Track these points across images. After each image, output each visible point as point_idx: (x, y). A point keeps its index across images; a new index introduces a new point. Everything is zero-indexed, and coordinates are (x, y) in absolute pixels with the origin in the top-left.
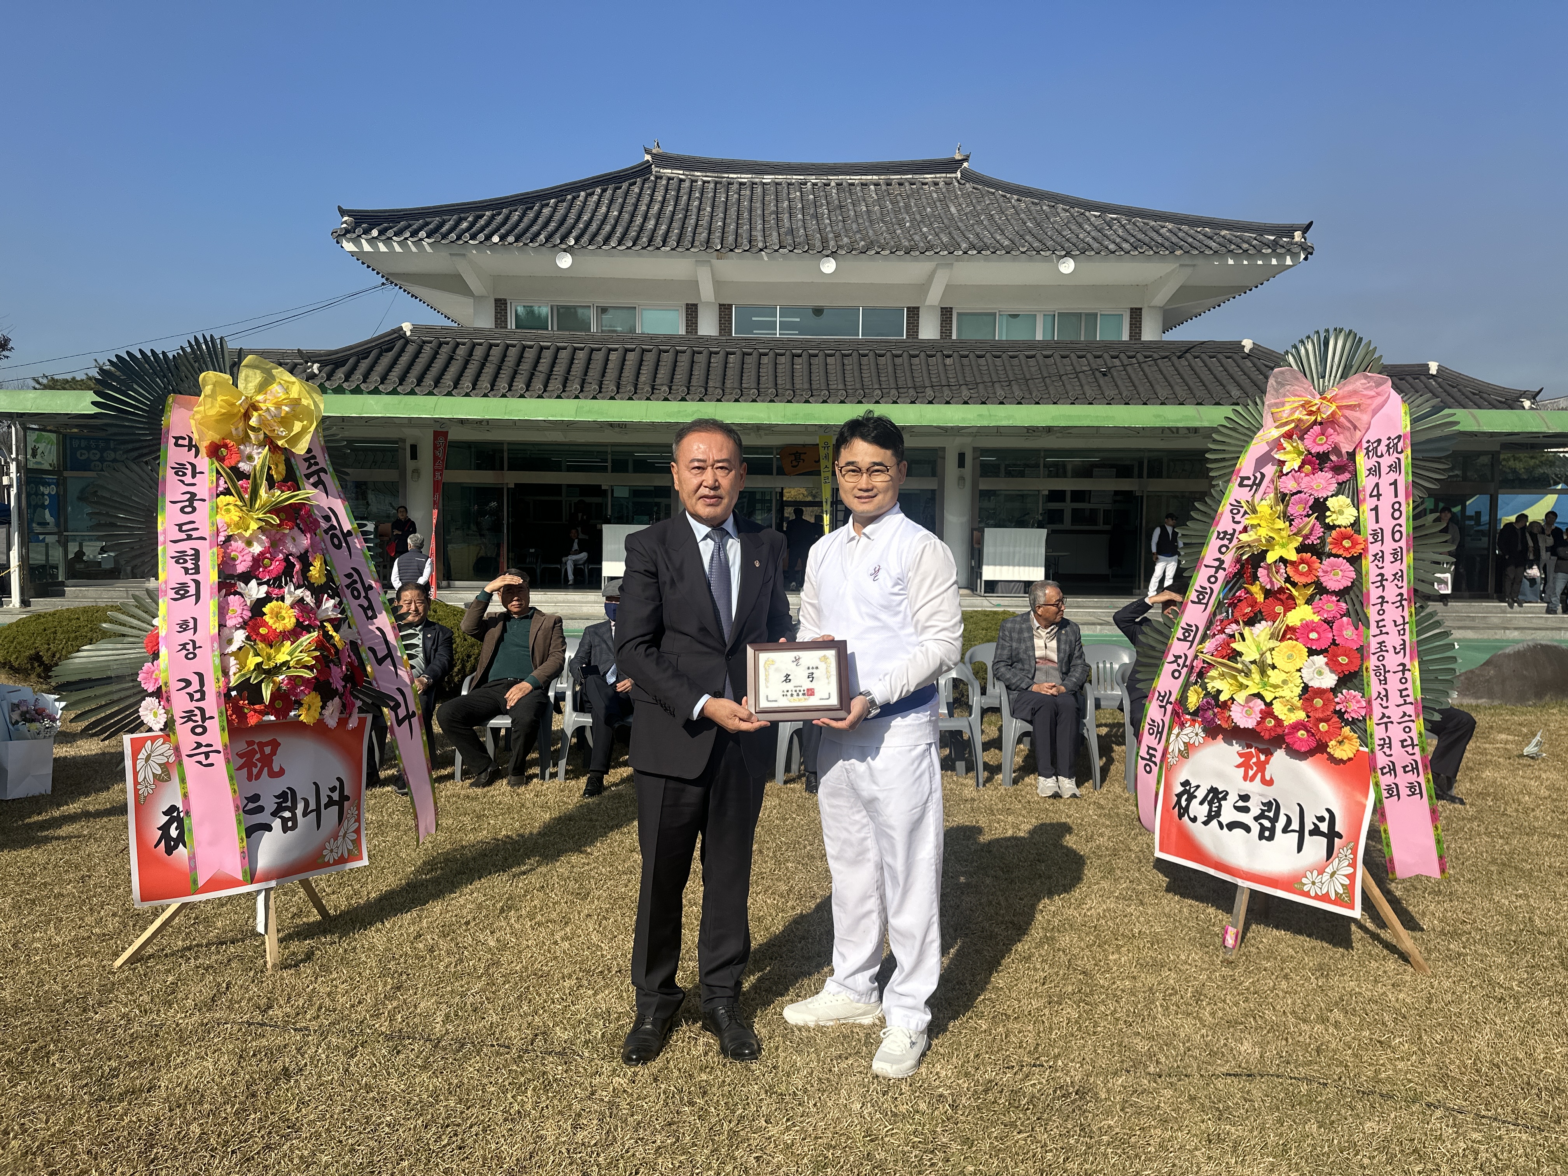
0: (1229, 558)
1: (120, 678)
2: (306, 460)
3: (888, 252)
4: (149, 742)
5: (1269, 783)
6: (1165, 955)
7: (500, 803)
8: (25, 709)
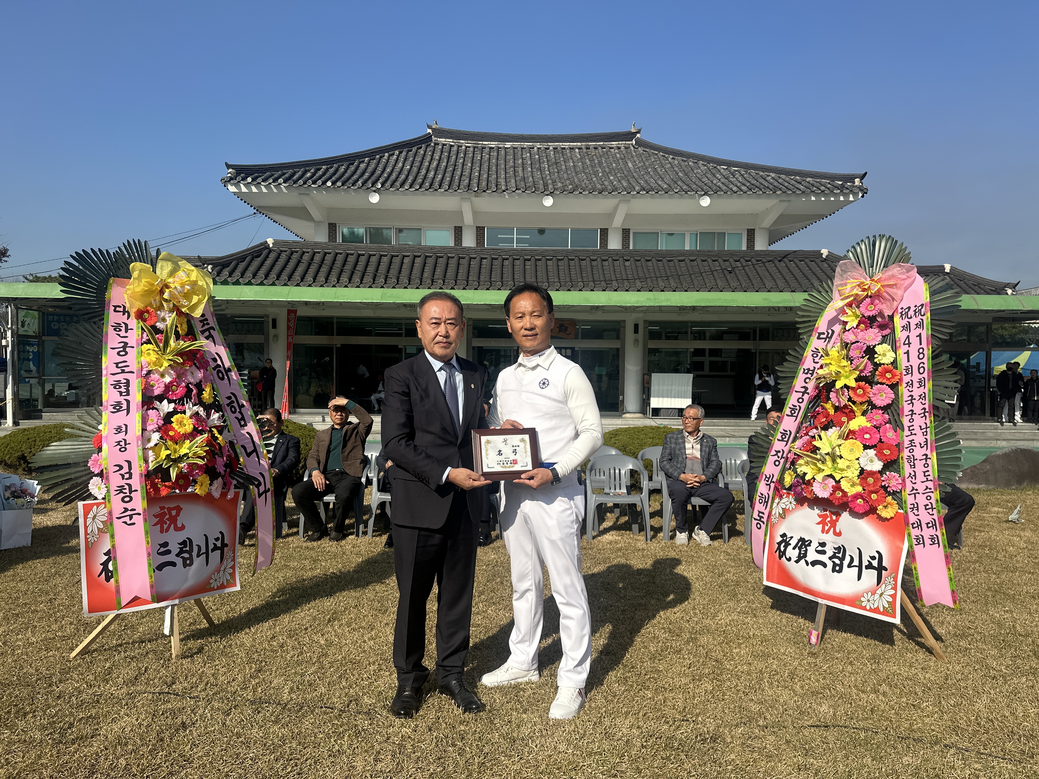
0: (811, 385)
1: (76, 464)
2: (201, 321)
3: (587, 192)
4: (95, 507)
5: (839, 534)
6: (770, 649)
7: (329, 552)
8: (13, 489)
